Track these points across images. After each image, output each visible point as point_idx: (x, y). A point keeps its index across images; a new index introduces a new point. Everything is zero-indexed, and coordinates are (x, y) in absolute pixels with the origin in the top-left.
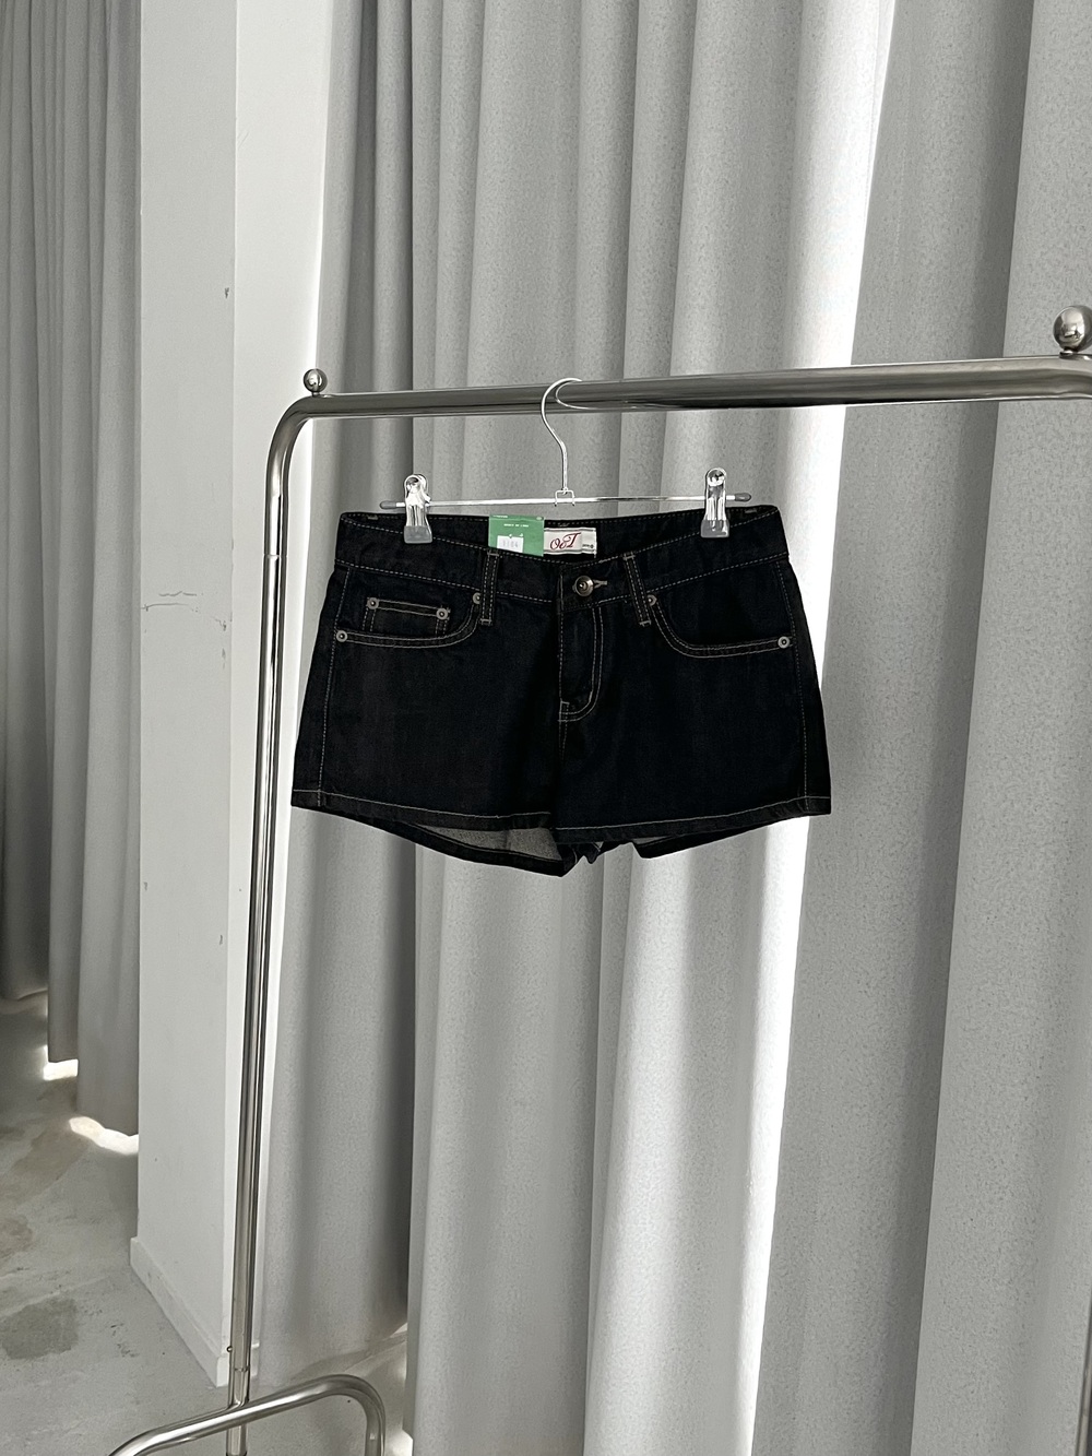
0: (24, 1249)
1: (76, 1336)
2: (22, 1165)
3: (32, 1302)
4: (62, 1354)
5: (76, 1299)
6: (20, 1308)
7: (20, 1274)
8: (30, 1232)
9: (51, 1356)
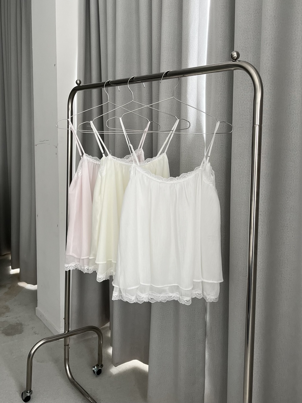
0: (8, 312)
1: (23, 330)
2: (6, 293)
3: (11, 323)
4: (20, 335)
5: (22, 322)
6: (8, 325)
7: (8, 318)
8: (9, 308)
9: (17, 335)
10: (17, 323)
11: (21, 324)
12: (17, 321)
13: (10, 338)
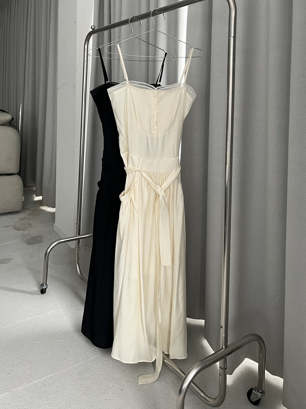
0: (31, 228)
1: (42, 241)
2: (30, 214)
3: (33, 236)
4: (39, 244)
5: (42, 235)
6: (30, 237)
7: (30, 232)
8: (32, 225)
9: (37, 244)
10: (37, 236)
11: (41, 237)
12: (38, 234)
13: (31, 246)
